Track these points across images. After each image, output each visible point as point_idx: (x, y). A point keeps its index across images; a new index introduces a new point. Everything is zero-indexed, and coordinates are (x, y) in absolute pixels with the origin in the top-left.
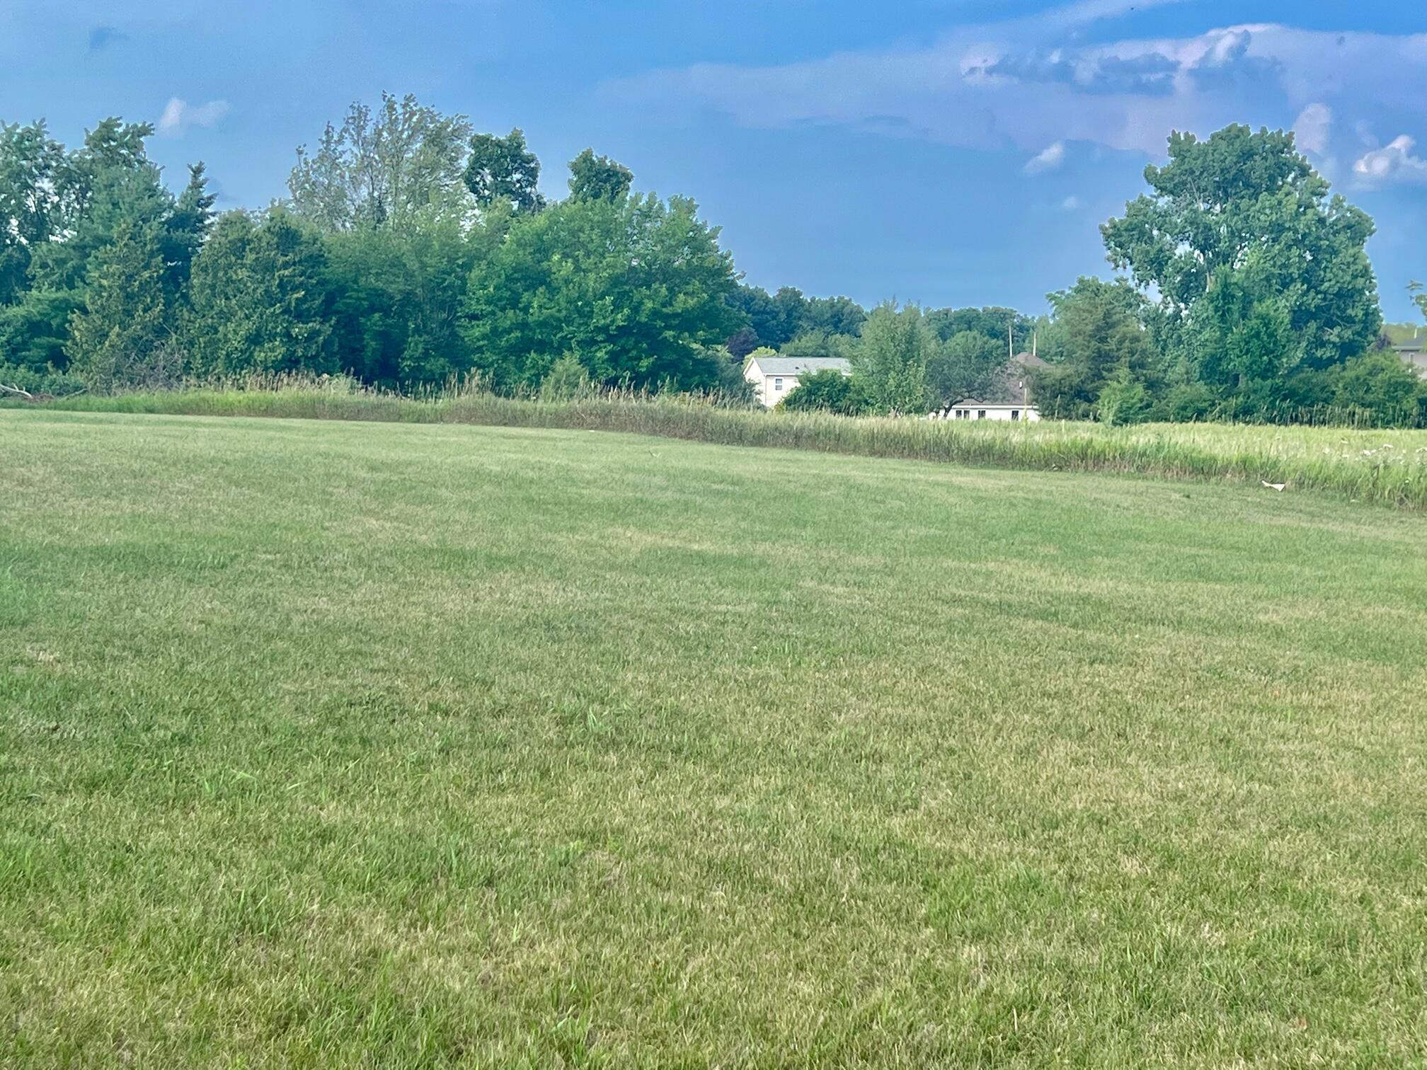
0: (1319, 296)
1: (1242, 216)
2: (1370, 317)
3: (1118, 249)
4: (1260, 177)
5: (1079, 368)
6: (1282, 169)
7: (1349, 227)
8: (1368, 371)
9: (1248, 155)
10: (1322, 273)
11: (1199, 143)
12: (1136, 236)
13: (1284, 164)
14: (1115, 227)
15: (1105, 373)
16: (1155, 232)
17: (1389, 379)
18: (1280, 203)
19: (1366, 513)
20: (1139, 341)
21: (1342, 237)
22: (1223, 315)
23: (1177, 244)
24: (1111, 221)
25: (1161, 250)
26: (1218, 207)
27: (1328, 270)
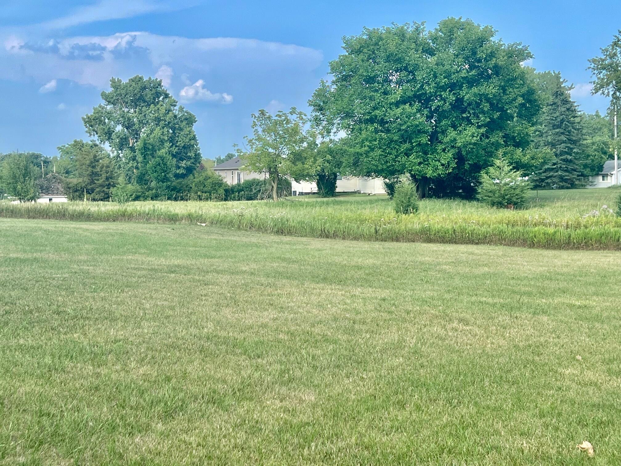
0: (177, 148)
1: (143, 114)
2: (197, 156)
3: (91, 128)
4: (150, 98)
5: (85, 179)
6: (158, 95)
7: (186, 119)
8: (203, 179)
9: (144, 88)
10: (177, 138)
11: (123, 83)
12: (98, 122)
13: (159, 93)
14: (89, 118)
15: (96, 181)
16: (107, 121)
17: (213, 181)
18: (158, 109)
19: (239, 233)
20: (109, 167)
21: (184, 123)
22: (145, 156)
23: (116, 126)
24: (87, 115)
25: (109, 128)
26: (132, 111)
27: (179, 137)
